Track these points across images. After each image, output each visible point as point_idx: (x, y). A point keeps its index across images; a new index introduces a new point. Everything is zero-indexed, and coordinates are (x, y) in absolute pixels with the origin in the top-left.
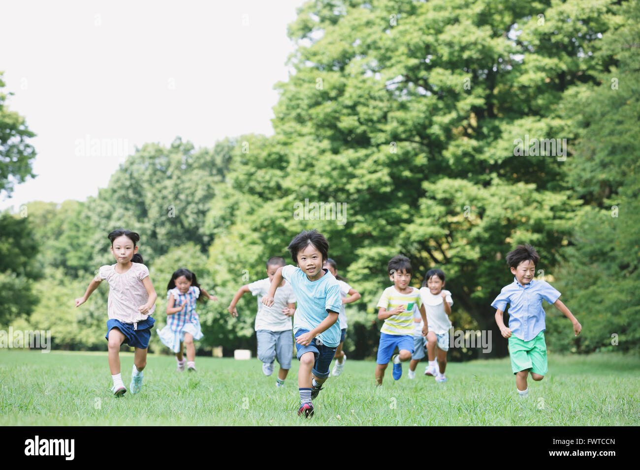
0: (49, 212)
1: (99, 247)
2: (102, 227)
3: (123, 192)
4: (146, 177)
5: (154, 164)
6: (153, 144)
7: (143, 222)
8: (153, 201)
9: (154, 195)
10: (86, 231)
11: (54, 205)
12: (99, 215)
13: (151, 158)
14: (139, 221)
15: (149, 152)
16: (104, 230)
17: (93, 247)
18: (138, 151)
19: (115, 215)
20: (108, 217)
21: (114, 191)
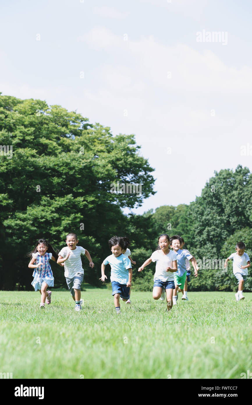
0: (170, 212)
1: (197, 231)
2: (199, 219)
3: (210, 199)
4: (222, 190)
5: (226, 182)
6: (226, 170)
7: (222, 216)
8: (227, 204)
9: (227, 200)
10: (191, 222)
11: (173, 208)
12: (196, 213)
13: (224, 179)
14: (219, 216)
15: (223, 176)
16: (200, 221)
17: (195, 231)
18: (217, 175)
19: (206, 213)
20: (202, 214)
21: (205, 199)
